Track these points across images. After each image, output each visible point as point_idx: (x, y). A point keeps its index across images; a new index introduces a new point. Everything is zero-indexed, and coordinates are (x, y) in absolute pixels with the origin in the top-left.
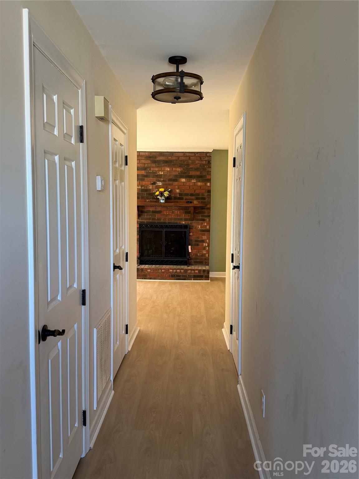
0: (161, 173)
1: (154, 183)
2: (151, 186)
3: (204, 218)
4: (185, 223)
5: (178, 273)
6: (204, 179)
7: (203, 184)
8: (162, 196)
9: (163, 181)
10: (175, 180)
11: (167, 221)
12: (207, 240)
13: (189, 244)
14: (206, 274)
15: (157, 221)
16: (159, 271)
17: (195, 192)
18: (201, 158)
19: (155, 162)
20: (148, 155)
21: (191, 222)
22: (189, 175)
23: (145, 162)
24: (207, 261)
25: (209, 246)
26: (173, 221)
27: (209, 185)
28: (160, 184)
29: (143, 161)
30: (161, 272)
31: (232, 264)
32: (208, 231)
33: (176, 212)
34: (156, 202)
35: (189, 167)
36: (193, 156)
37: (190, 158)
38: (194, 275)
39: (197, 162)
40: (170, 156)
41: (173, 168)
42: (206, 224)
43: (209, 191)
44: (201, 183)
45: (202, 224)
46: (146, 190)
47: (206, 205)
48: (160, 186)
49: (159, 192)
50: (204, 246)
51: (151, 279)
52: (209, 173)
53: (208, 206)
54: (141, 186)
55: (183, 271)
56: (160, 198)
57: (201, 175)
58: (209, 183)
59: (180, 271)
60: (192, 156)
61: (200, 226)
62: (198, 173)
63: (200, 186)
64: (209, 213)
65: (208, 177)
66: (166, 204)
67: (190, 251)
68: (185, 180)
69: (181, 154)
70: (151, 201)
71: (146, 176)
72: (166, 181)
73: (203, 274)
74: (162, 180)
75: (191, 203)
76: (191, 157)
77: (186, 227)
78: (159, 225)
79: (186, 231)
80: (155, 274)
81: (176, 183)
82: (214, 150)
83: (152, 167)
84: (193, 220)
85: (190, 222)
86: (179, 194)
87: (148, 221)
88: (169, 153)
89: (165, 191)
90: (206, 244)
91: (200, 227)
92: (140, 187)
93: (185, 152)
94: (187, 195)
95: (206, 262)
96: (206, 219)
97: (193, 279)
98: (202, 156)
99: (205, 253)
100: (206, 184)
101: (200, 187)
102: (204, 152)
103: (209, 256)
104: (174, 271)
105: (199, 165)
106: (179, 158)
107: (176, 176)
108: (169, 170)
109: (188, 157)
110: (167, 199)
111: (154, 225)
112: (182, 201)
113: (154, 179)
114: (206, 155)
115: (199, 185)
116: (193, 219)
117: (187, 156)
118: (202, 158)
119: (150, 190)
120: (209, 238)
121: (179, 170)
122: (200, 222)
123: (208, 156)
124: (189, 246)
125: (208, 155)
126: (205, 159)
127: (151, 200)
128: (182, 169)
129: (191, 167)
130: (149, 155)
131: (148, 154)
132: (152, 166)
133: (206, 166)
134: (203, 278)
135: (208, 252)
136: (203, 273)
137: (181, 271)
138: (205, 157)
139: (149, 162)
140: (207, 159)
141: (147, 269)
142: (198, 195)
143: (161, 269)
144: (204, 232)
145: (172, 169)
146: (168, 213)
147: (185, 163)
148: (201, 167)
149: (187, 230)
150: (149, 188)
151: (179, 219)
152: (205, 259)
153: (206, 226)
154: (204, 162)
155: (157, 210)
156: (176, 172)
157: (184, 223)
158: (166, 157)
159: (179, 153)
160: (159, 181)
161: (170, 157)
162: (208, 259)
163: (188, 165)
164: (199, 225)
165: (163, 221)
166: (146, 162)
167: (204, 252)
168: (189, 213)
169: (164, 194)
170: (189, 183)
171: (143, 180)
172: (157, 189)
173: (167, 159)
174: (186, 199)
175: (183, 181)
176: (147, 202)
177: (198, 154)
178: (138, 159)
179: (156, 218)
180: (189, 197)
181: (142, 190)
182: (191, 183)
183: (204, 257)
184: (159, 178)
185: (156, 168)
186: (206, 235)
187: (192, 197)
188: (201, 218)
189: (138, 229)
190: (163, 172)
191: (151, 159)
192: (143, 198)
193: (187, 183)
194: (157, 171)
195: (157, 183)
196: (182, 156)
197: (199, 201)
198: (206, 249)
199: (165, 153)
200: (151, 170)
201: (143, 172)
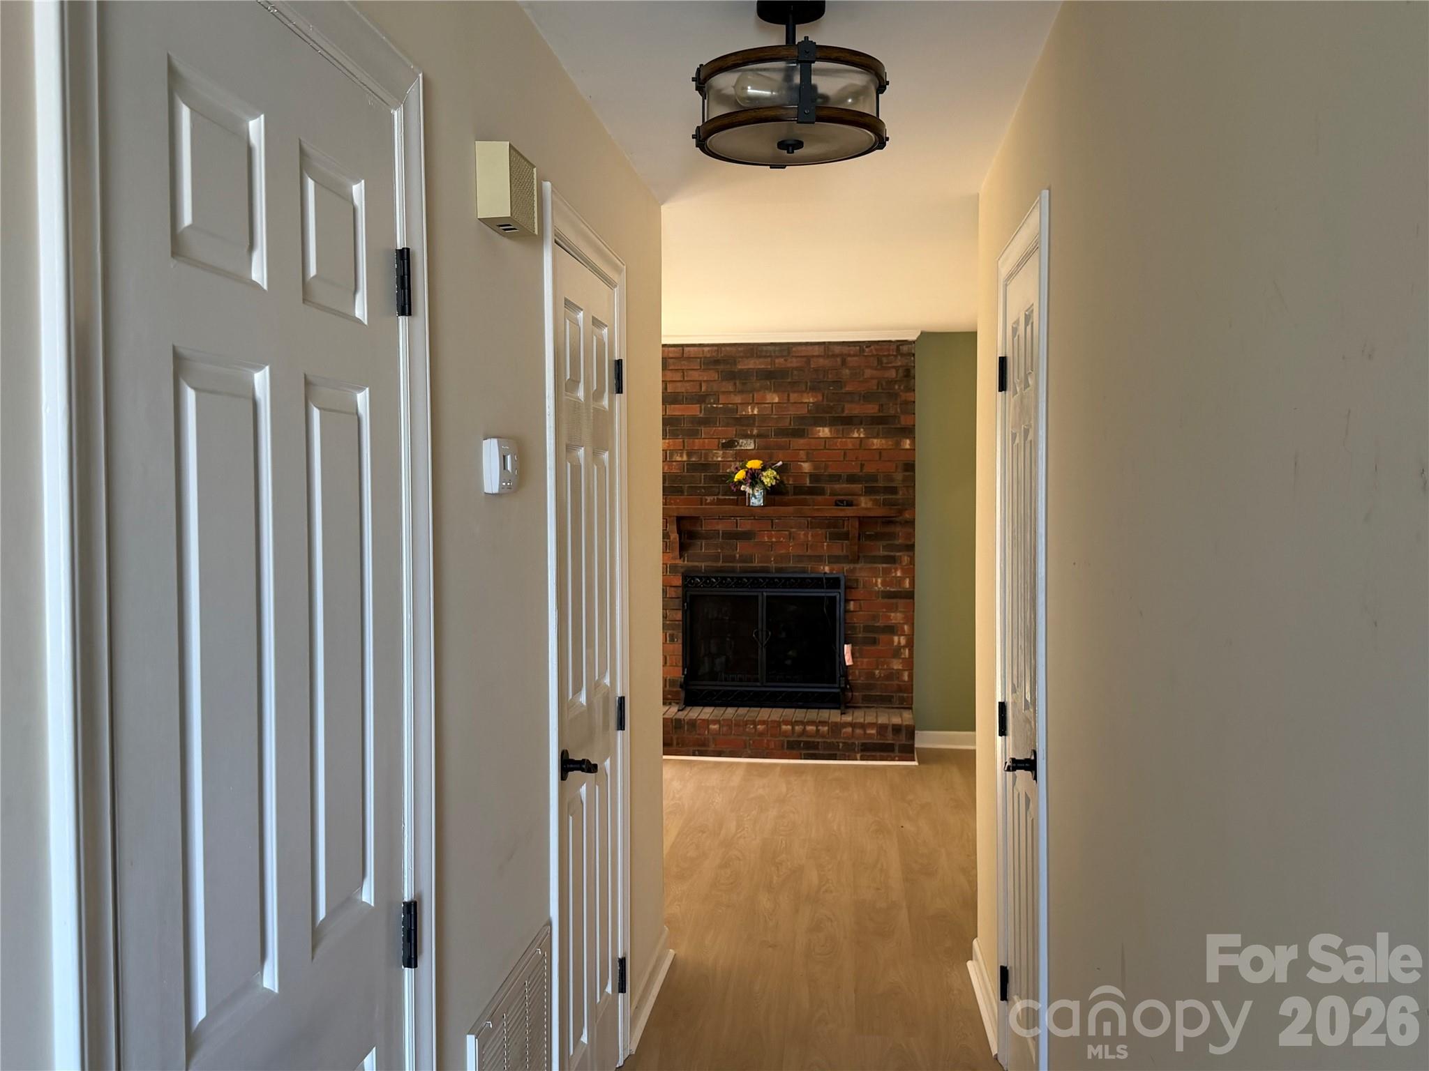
0: (752, 411)
1: (730, 444)
2: (721, 452)
3: (892, 554)
4: (831, 570)
5: (808, 736)
6: (893, 426)
7: (890, 443)
8: (757, 483)
9: (759, 436)
10: (799, 433)
11: (773, 565)
12: (906, 627)
13: (845, 638)
14: (903, 739)
15: (738, 565)
16: (747, 730)
17: (861, 471)
18: (880, 361)
19: (732, 376)
20: (708, 355)
21: (852, 566)
22: (844, 415)
23: (701, 378)
24: (905, 695)
25: (910, 644)
26: (791, 564)
27: (907, 447)
28: (749, 445)
29: (695, 375)
30: (754, 730)
31: (999, 739)
32: (910, 595)
33: (802, 536)
34: (736, 503)
35: (843, 391)
36: (854, 356)
37: (844, 362)
38: (863, 744)
39: (868, 373)
40: (782, 357)
41: (791, 395)
42: (899, 574)
43: (910, 467)
44: (883, 441)
45: (886, 572)
46: (705, 467)
47: (900, 512)
48: (750, 453)
49: (747, 472)
50: (896, 644)
51: (719, 754)
52: (909, 407)
53: (907, 516)
54: (689, 455)
55: (826, 728)
56: (749, 490)
57: (881, 414)
58: (908, 441)
59: (818, 731)
60: (850, 355)
61: (879, 580)
62: (871, 409)
63: (880, 451)
64: (911, 535)
65: (904, 421)
66: (770, 510)
67: (849, 661)
68: (830, 431)
69: (816, 351)
70: (720, 502)
71: (706, 422)
72: (767, 436)
73: (893, 740)
74: (755, 432)
75: (850, 504)
76: (849, 359)
77: (834, 583)
78: (747, 578)
79: (835, 597)
80: (732, 737)
81: (802, 441)
82: (925, 335)
83: (724, 393)
84: (856, 560)
85: (846, 567)
86: (811, 475)
87: (710, 564)
88: (777, 348)
89: (764, 469)
90: (902, 638)
91: (882, 584)
92: (685, 458)
93: (830, 343)
94: (836, 478)
95: (902, 700)
96: (901, 556)
97: (858, 756)
98: (886, 353)
99: (900, 667)
100: (898, 444)
101: (880, 453)
102: (891, 341)
103: (911, 676)
104: (798, 728)
105: (875, 382)
106: (808, 362)
107: (801, 419)
108: (776, 400)
109: (839, 359)
110: (772, 494)
111: (732, 578)
112: (819, 498)
113: (731, 432)
114: (898, 349)
115: (875, 447)
116: (859, 557)
117: (835, 356)
118: (885, 360)
119: (717, 464)
120: (910, 620)
121: (811, 400)
122: (881, 566)
123: (903, 355)
124: (846, 646)
125: (905, 349)
126: (894, 364)
127: (720, 497)
128: (820, 398)
129: (848, 388)
130: (714, 354)
131: (709, 351)
132: (723, 389)
133: (900, 386)
134: (892, 754)
135: (909, 664)
136: (893, 734)
137: (820, 728)
138: (896, 356)
139: (715, 376)
140: (899, 364)
141: (707, 722)
142: (873, 478)
143: (755, 723)
144: (894, 601)
145: (789, 395)
146: (774, 540)
147: (830, 376)
148: (880, 390)
149: (838, 594)
150: (715, 459)
151: (810, 557)
152: (900, 689)
153: (900, 581)
154: (892, 374)
155: (739, 529)
156: (799, 405)
157: (827, 569)
158: (769, 359)
159: (810, 348)
160: (746, 437)
161: (782, 360)
162: (908, 688)
163: (838, 383)
164: (876, 577)
165: (760, 565)
166: (705, 379)
167: (897, 665)
168: (846, 536)
169: (763, 478)
170: (844, 440)
171: (693, 434)
172: (739, 461)
173: (770, 367)
174: (832, 494)
175: (822, 436)
176: (706, 504)
177: (872, 347)
178: (679, 368)
179: (738, 556)
180: (845, 485)
181: (693, 467)
182: (849, 440)
183: (896, 682)
184: (744, 428)
185: (735, 395)
186: (902, 610)
187: (852, 486)
188: (882, 553)
189: (680, 591)
190: (758, 408)
191: (721, 367)
192: (693, 490)
193: (835, 440)
194: (740, 404)
195: (738, 443)
196: (818, 356)
197: (874, 497)
198: (903, 656)
199: (764, 348)
200: (720, 402)
201: (695, 410)
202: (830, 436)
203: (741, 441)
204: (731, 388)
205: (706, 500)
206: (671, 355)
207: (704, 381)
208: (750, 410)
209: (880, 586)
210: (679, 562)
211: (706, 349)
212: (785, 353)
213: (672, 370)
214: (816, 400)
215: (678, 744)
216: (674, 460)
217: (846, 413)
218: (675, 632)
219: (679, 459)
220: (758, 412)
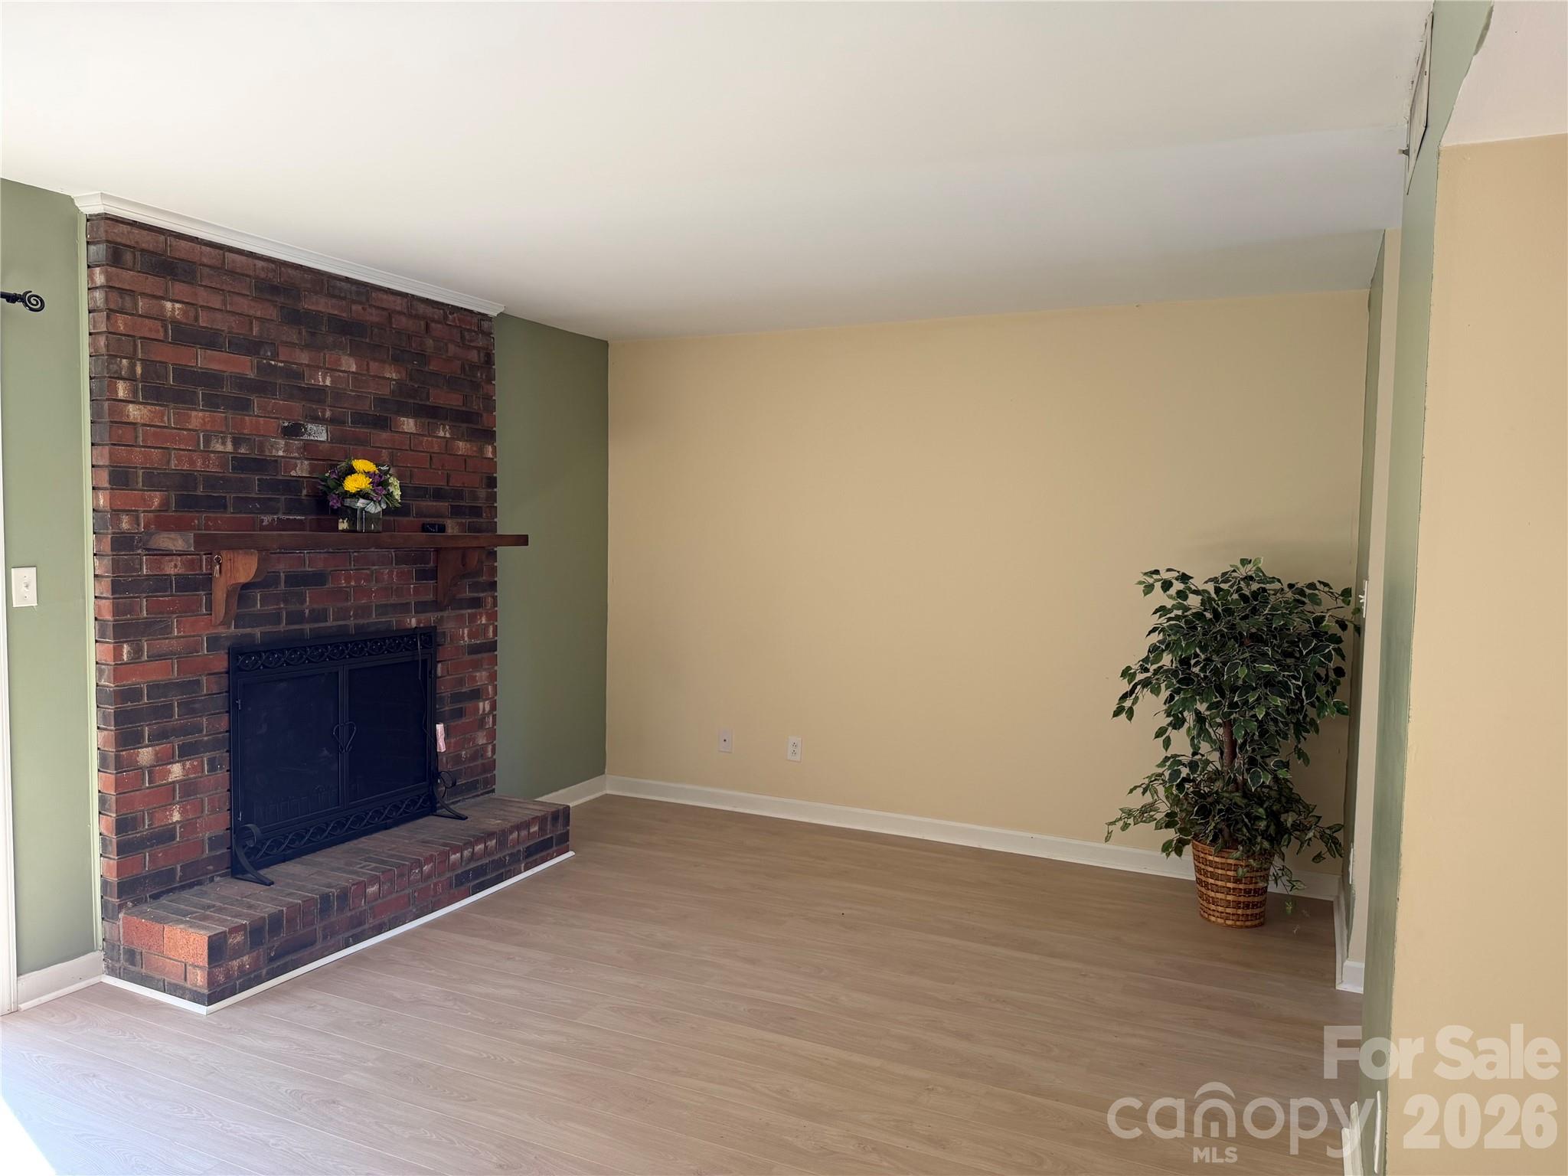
0: (324, 381)
1: (293, 431)
2: (282, 442)
3: (477, 595)
4: (419, 622)
5: (477, 860)
6: (477, 427)
7: (475, 449)
9: (332, 421)
10: (382, 423)
11: (352, 622)
12: (490, 689)
13: (438, 715)
14: (560, 828)
15: (308, 626)
17: (448, 482)
18: (463, 337)
19: (294, 317)
20: (263, 275)
21: (439, 614)
22: (429, 404)
23: (252, 312)
24: (489, 775)
25: (493, 710)
26: (373, 619)
27: (490, 455)
28: (321, 434)
29: (244, 305)
30: (419, 875)
32: (492, 647)
33: (386, 577)
35: (428, 369)
36: (438, 321)
37: (428, 328)
38: (527, 850)
39: (453, 349)
40: (360, 303)
41: (371, 363)
42: (483, 621)
43: (492, 482)
44: (468, 445)
45: (473, 618)
46: (259, 464)
48: (321, 446)
50: (481, 712)
52: (489, 403)
54: (237, 442)
55: (494, 842)
57: (464, 409)
58: (490, 448)
59: (486, 847)
60: (433, 320)
61: (466, 631)
62: (456, 400)
63: (465, 459)
64: (494, 570)
65: (486, 420)
67: (442, 746)
68: (415, 425)
69: (399, 305)
70: (283, 525)
71: (261, 388)
72: (343, 423)
73: (552, 831)
74: (328, 414)
75: (441, 529)
76: (433, 325)
78: (324, 646)
79: (425, 659)
81: (385, 435)
83: (286, 343)
84: (443, 607)
85: (432, 617)
87: (268, 628)
88: (354, 288)
90: (486, 703)
91: (470, 637)
92: (229, 448)
93: (413, 296)
94: (421, 492)
96: (484, 598)
98: (468, 327)
99: (484, 741)
100: (481, 450)
101: (464, 461)
102: (471, 312)
103: (493, 750)
104: (467, 853)
105: (459, 363)
106: (390, 319)
107: (381, 401)
108: (354, 368)
109: (422, 323)
112: (404, 520)
113: (298, 407)
114: (478, 325)
115: (460, 453)
116: (446, 603)
117: (417, 317)
118: (467, 335)
119: (276, 461)
120: (493, 679)
121: (394, 376)
122: (467, 612)
123: (483, 334)
124: (438, 725)
125: (485, 325)
126: (475, 344)
127: (282, 517)
128: (404, 375)
129: (433, 367)
130: (270, 275)
131: (263, 268)
132: (284, 338)
133: (481, 375)
135: (492, 734)
137: (488, 844)
138: (477, 332)
139: (273, 313)
140: (481, 344)
141: (363, 886)
142: (458, 494)
144: (479, 656)
145: (368, 364)
146: (352, 583)
147: (413, 345)
148: (464, 376)
150: (274, 452)
151: (394, 606)
152: (484, 769)
153: (484, 630)
154: (475, 356)
155: (308, 569)
156: (381, 382)
157: (414, 623)
158: (344, 303)
159: (392, 298)
160: (316, 420)
161: (359, 308)
162: (491, 766)
163: (422, 357)
164: (463, 627)
165: (337, 624)
166: (259, 314)
167: (481, 739)
168: (433, 574)
170: (430, 439)
171: (243, 406)
172: (307, 459)
173: (344, 315)
174: (420, 515)
175: (406, 431)
176: (262, 528)
177: (455, 315)
178: (218, 286)
179: (307, 611)
180: (430, 504)
181: (242, 464)
182: (435, 439)
183: (480, 762)
184: (314, 406)
185: (302, 350)
186: (487, 667)
187: (438, 504)
188: (468, 594)
189: (224, 681)
190: (331, 376)
191: (281, 299)
192: (242, 503)
193: (421, 438)
194: (308, 366)
195: (306, 429)
196: (400, 313)
197: (460, 520)
198: (487, 727)
199: (338, 283)
200: (281, 358)
201: (245, 366)
202: (415, 432)
203: (309, 426)
204: (295, 338)
205: (262, 521)
206: (205, 260)
207: (257, 318)
208: (320, 380)
209: (466, 639)
210: (222, 631)
211: (260, 264)
212: (363, 299)
213: (206, 286)
214: (399, 377)
215: (325, 937)
216: (211, 449)
217: (431, 402)
218: (216, 754)
219: (219, 448)
220: (332, 382)
